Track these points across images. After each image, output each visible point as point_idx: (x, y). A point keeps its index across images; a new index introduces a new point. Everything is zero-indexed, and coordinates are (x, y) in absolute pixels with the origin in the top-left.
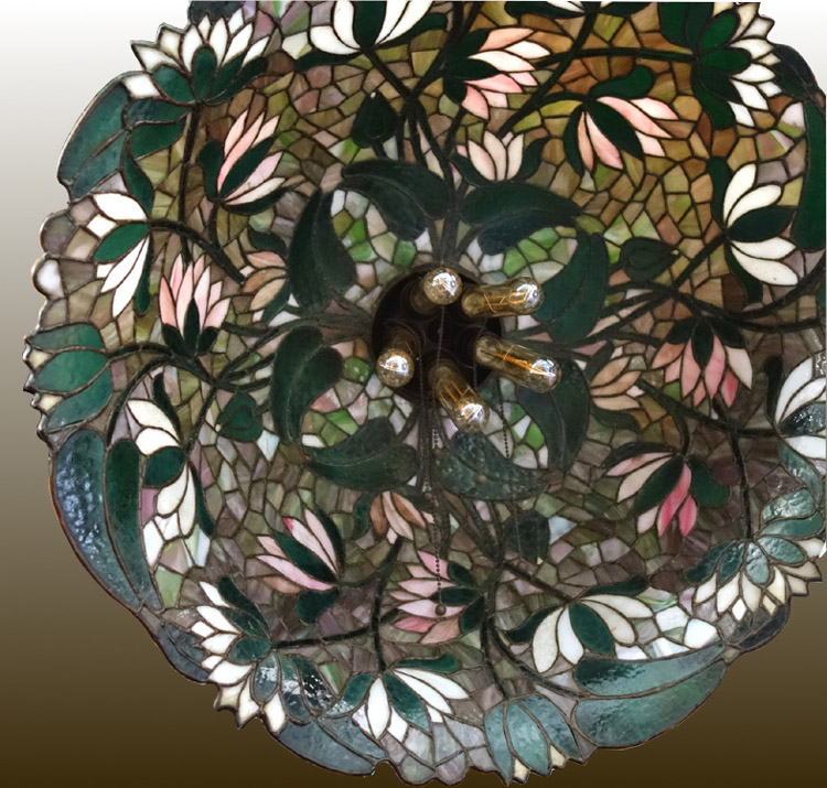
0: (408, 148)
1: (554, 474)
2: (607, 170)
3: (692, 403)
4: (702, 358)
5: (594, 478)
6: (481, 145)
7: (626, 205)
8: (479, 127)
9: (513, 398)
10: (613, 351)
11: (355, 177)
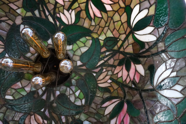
0: (42, 13)
1: (86, 107)
2: (98, 18)
3: (126, 83)
4: (128, 69)
5: (98, 108)
6: (63, 13)
7: (104, 28)
8: (62, 8)
9: (75, 85)
10: (103, 70)
11: (27, 21)
